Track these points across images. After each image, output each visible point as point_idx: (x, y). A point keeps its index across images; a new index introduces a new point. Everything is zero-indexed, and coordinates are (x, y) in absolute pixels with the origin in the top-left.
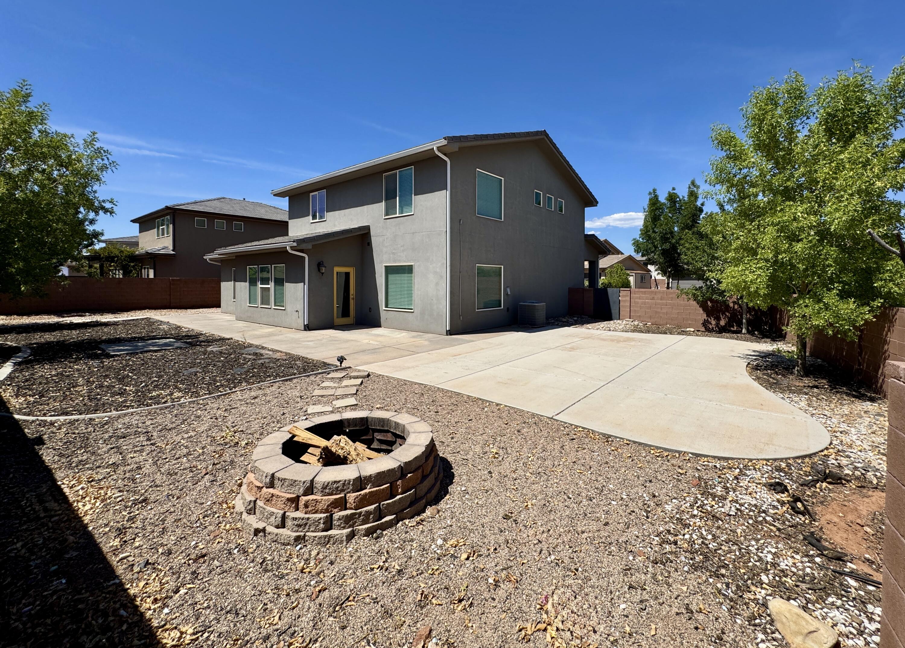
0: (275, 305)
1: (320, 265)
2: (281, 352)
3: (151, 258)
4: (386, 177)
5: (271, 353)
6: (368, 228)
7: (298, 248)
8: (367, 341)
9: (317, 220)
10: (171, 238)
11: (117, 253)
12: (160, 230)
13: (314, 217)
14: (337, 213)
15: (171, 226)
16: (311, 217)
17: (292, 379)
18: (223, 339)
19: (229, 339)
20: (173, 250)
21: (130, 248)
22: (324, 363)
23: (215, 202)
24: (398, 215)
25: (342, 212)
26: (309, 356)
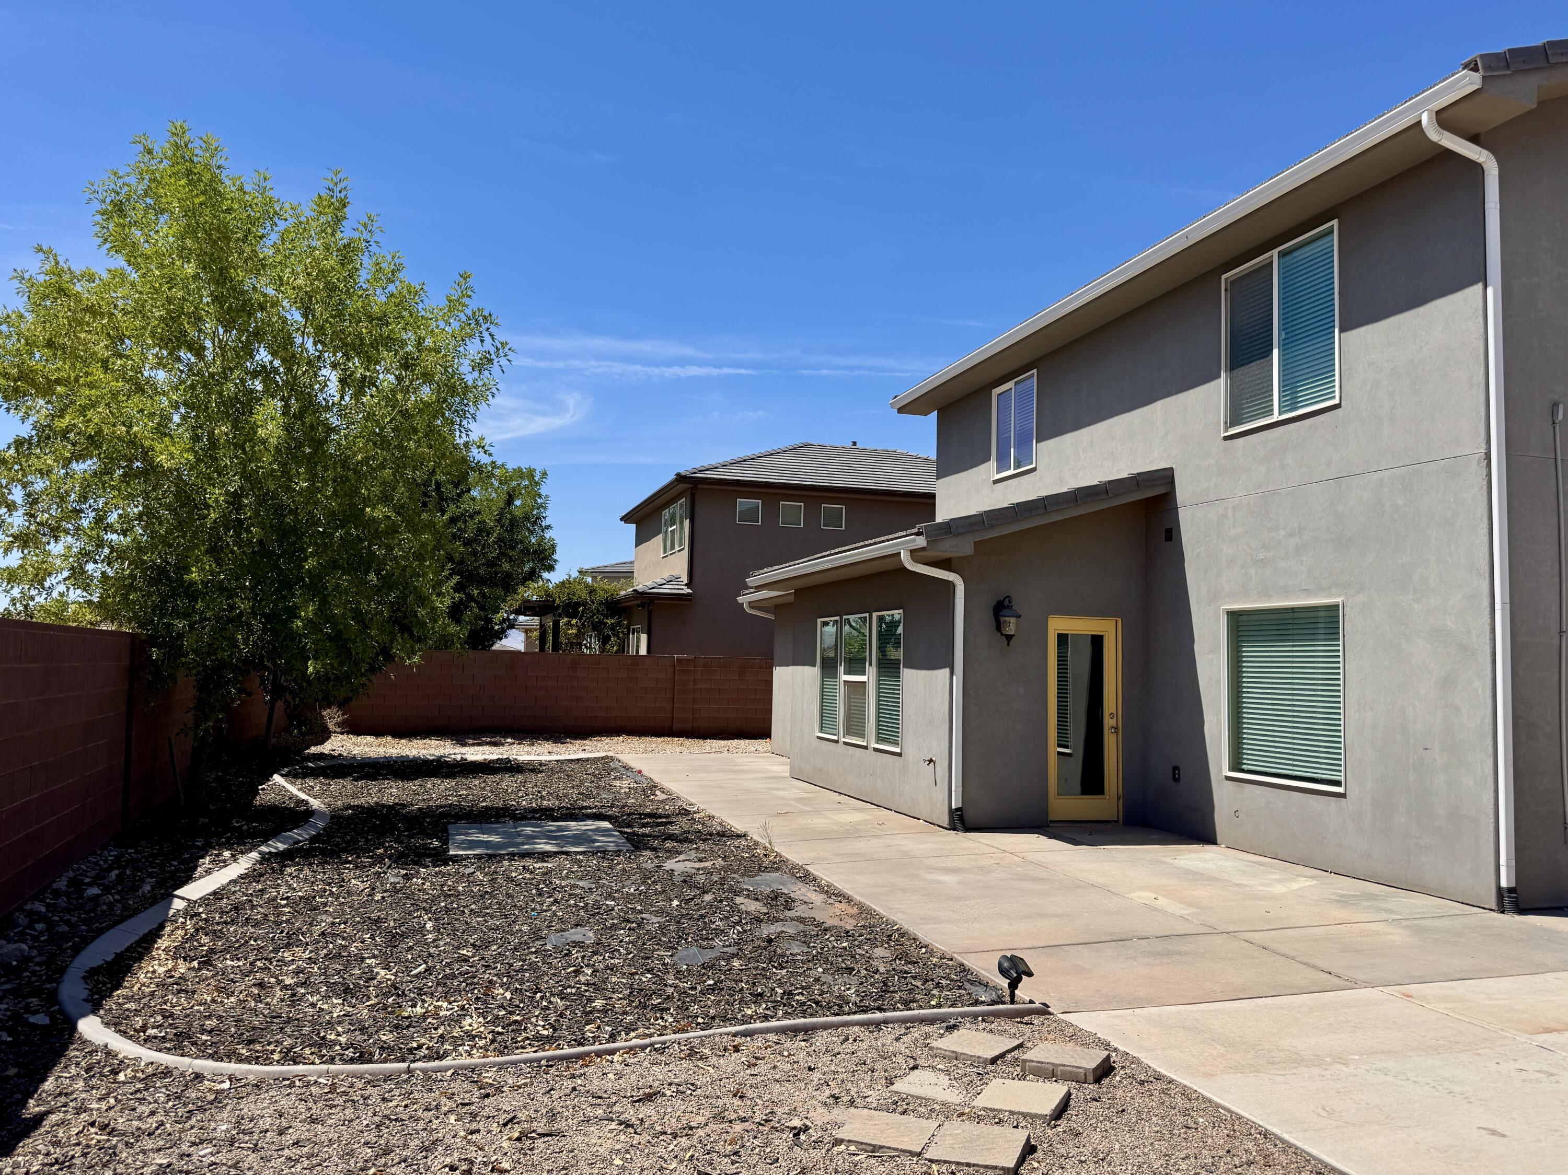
0: (879, 740)
1: (1000, 609)
2: (849, 900)
3: (643, 605)
4: (1233, 283)
5: (817, 898)
6: (1166, 477)
7: (933, 554)
8: (1145, 896)
9: (1011, 472)
10: (685, 554)
11: (584, 594)
12: (669, 534)
13: (1002, 464)
14: (1068, 439)
15: (687, 523)
16: (993, 464)
17: (814, 1028)
18: (725, 835)
19: (739, 836)
20: (688, 585)
21: (610, 583)
22: (964, 969)
23: (784, 456)
24: (1276, 417)
25: (1085, 434)
26: (923, 933)
